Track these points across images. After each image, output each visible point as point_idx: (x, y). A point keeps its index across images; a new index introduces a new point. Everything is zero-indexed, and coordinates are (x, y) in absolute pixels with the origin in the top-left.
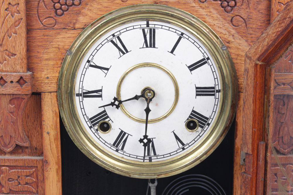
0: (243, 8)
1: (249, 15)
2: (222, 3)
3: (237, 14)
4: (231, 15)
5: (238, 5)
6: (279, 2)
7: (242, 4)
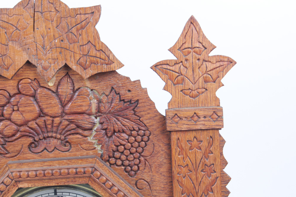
0: (145, 172)
1: (152, 178)
2: (125, 168)
3: (141, 177)
4: (134, 179)
5: (141, 169)
6: (178, 165)
7: (145, 168)
